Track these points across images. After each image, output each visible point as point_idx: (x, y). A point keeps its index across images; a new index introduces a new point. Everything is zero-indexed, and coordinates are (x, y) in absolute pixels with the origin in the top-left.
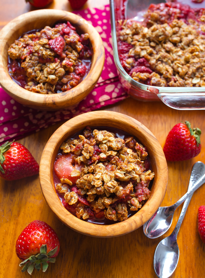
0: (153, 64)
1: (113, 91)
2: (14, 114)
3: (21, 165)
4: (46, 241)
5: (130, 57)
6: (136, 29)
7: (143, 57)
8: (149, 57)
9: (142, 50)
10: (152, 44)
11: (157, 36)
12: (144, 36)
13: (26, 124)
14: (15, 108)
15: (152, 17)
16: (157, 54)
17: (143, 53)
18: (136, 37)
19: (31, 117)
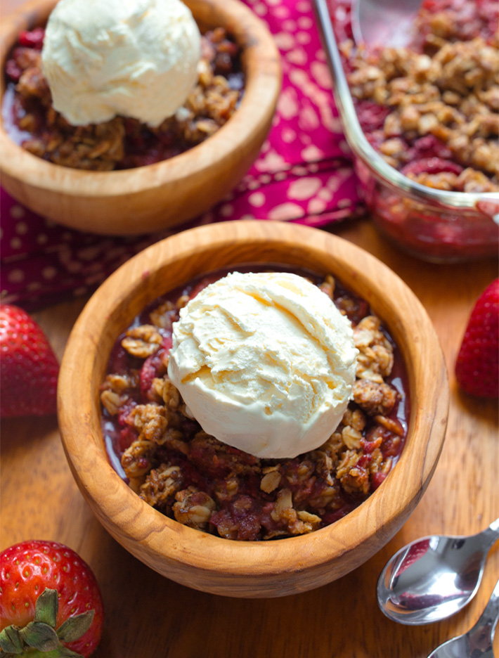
0: (462, 149)
1: (314, 196)
2: (16, 243)
3: (16, 363)
4: (58, 581)
5: (389, 137)
6: (396, 62)
7: (429, 133)
8: (446, 132)
9: (422, 114)
10: (450, 97)
11: (460, 74)
12: (421, 78)
13: (49, 273)
14: (22, 228)
15: (435, 28)
16: (468, 120)
17: (428, 124)
18: (399, 84)
19: (65, 256)
